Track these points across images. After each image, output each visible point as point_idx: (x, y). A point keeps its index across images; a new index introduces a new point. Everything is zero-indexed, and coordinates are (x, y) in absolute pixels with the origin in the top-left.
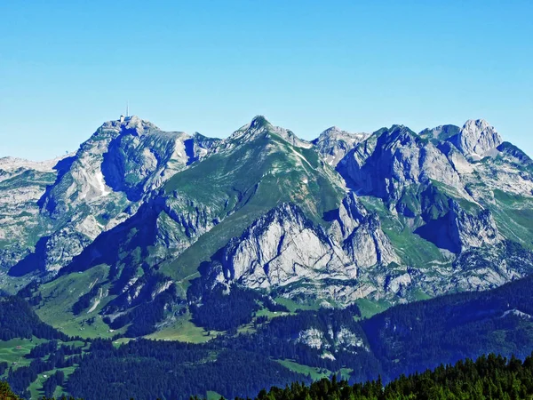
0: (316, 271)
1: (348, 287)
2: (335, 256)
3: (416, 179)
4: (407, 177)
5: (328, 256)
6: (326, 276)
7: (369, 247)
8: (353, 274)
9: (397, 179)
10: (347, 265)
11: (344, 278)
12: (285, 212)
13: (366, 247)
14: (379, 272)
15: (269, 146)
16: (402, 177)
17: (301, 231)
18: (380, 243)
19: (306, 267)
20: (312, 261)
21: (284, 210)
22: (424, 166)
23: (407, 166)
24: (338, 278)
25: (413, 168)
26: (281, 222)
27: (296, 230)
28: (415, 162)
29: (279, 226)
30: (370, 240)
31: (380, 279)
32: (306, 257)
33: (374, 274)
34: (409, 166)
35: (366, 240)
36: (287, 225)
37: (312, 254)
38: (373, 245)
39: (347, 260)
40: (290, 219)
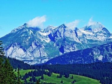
0: (22, 58)
1: (30, 62)
2: (27, 55)
3: (62, 37)
4: (60, 36)
5: (26, 55)
6: (24, 59)
7: (38, 52)
8: (32, 59)
9: (58, 37)
10: (31, 57)
11: (29, 60)
12: (15, 45)
13: (37, 53)
14: (40, 58)
15: (24, 30)
16: (59, 36)
17: (18, 49)
18: (41, 52)
19: (19, 57)
20: (21, 56)
21: (15, 44)
22: (64, 33)
23: (60, 34)
24: (27, 60)
25: (62, 34)
26: (13, 47)
27: (17, 49)
28: (62, 33)
29: (13, 48)
30: (39, 51)
31: (40, 60)
32: (19, 55)
33: (38, 59)
34: (61, 33)
35: (37, 51)
36: (15, 47)
37: (21, 54)
38: (39, 52)
39: (31, 55)
40: (16, 46)
